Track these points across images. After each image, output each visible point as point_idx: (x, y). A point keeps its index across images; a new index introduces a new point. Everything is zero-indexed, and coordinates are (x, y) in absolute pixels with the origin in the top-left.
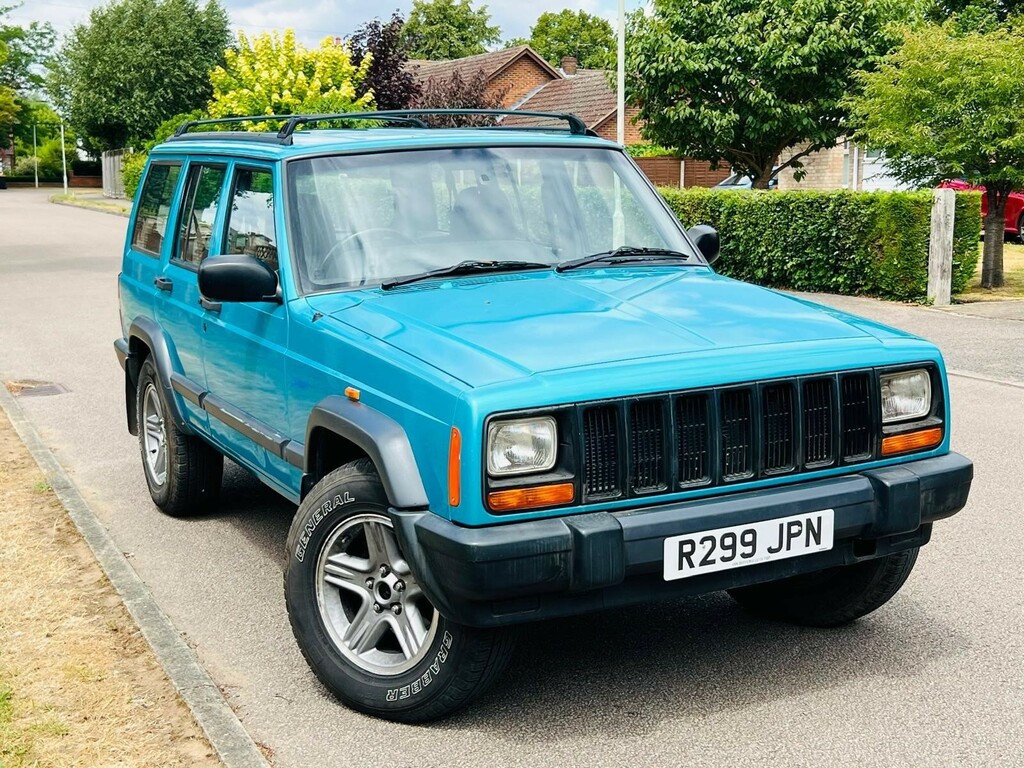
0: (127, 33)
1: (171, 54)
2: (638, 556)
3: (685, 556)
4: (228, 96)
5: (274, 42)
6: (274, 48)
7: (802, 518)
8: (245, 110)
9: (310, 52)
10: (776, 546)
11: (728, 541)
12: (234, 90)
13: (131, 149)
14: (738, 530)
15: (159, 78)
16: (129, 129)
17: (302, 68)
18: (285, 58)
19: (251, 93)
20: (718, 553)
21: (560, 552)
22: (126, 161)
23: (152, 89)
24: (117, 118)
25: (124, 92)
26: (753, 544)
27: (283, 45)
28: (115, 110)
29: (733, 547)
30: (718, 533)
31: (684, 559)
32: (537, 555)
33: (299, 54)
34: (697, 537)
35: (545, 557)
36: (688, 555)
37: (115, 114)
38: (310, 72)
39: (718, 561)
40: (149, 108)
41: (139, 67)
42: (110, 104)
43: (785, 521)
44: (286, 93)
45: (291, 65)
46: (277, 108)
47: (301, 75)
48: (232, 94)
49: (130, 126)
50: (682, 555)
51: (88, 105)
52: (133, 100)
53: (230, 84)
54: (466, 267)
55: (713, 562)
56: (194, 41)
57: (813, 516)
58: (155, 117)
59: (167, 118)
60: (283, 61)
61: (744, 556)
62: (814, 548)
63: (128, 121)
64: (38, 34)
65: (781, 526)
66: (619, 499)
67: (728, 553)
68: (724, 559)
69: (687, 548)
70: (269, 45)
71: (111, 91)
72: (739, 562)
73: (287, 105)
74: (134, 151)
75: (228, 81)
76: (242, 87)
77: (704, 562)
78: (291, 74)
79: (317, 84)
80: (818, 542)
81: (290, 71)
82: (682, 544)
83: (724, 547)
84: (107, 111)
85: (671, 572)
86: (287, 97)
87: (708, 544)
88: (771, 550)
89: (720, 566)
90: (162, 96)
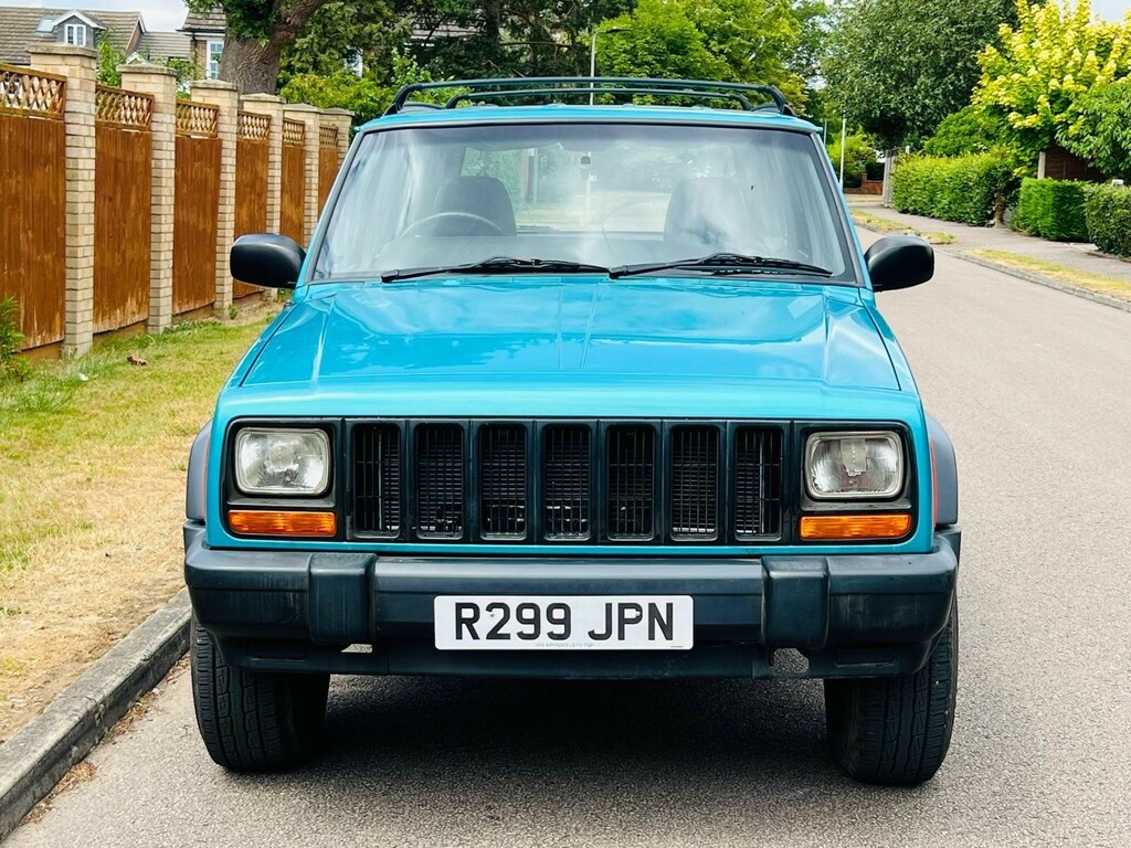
0: (918, 7)
1: (969, 32)
2: (400, 614)
3: (463, 624)
4: (996, 82)
5: (1063, 13)
6: (1062, 20)
7: (644, 601)
8: (1013, 100)
9: (1109, 25)
10: (602, 631)
11: (528, 614)
12: (1005, 75)
13: (908, 148)
14: (543, 602)
15: (952, 62)
16: (908, 123)
17: (1094, 46)
18: (1074, 34)
19: (1023, 79)
20: (513, 627)
21: (294, 591)
22: (898, 163)
23: (940, 74)
24: (895, 109)
25: (907, 78)
26: (566, 622)
27: (1073, 17)
28: (894, 99)
29: (536, 621)
30: (513, 602)
31: (464, 626)
32: (264, 590)
33: (1093, 29)
34: (482, 601)
35: (275, 594)
36: (470, 622)
37: (892, 105)
38: (1104, 50)
39: (514, 636)
40: (935, 97)
41: (926, 48)
42: (889, 93)
43: (615, 600)
44: (1069, 78)
45: (1080, 43)
46: (1055, 97)
47: (1092, 56)
48: (1001, 79)
49: (909, 119)
50: (460, 621)
51: (862, 94)
52: (915, 87)
53: (1001, 68)
54: (498, 264)
55: (507, 637)
56: (999, 14)
57: (661, 602)
58: (941, 109)
59: (956, 110)
60: (1069, 38)
61: (552, 635)
62: (660, 643)
63: (908, 114)
64: (842, 10)
65: (609, 607)
66: (396, 541)
67: (530, 629)
68: (522, 635)
69: (468, 613)
70: (1054, 18)
71: (891, 78)
72: (543, 643)
73: (1068, 93)
74: (912, 151)
75: (999, 64)
76: (1015, 70)
77: (493, 635)
78: (1077, 55)
79: (1111, 66)
80: (669, 636)
81: (1076, 52)
82: (459, 607)
83: (521, 620)
84: (884, 101)
85: (445, 639)
86: (1069, 83)
87: (499, 613)
88: (592, 635)
89: (516, 644)
90: (952, 84)
